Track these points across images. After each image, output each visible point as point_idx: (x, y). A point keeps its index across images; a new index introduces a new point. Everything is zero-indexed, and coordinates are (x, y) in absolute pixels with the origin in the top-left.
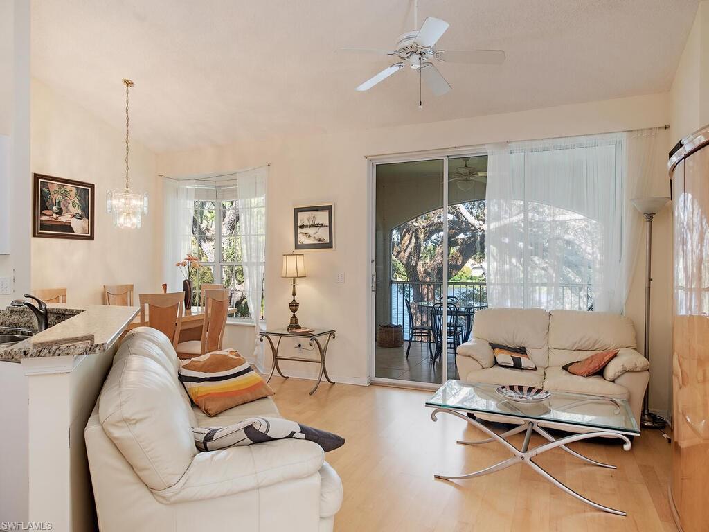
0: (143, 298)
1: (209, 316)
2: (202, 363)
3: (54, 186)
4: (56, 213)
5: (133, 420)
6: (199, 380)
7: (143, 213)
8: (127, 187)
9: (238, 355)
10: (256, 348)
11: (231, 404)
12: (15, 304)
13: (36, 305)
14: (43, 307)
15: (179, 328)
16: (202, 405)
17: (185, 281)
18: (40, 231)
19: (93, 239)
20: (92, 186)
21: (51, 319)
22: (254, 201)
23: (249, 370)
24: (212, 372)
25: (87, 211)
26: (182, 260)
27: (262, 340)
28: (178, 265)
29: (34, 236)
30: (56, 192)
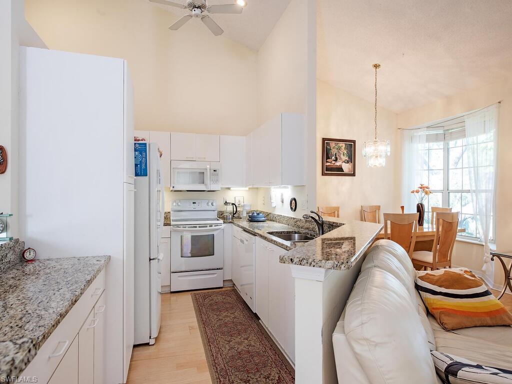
0: (387, 216)
1: (440, 233)
2: (436, 278)
3: (333, 144)
4: (334, 161)
5: (374, 342)
6: (434, 293)
7: (386, 156)
8: (376, 138)
9: (474, 276)
10: (485, 265)
11: (468, 324)
12: (305, 217)
13: (317, 218)
14: (321, 219)
15: (414, 241)
16: (437, 316)
17: (418, 205)
18: (325, 172)
19: (355, 176)
20: (354, 142)
21: (325, 228)
22: (482, 137)
23: (486, 293)
24: (446, 288)
25: (352, 158)
26: (416, 188)
27: (492, 260)
28: (413, 192)
29: (323, 175)
30: (334, 148)
